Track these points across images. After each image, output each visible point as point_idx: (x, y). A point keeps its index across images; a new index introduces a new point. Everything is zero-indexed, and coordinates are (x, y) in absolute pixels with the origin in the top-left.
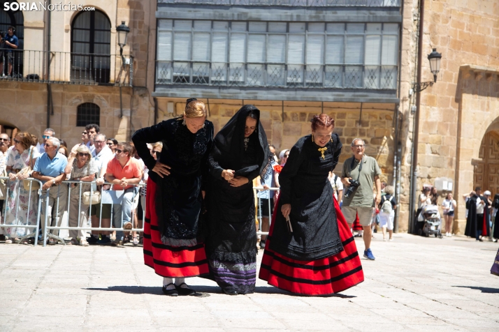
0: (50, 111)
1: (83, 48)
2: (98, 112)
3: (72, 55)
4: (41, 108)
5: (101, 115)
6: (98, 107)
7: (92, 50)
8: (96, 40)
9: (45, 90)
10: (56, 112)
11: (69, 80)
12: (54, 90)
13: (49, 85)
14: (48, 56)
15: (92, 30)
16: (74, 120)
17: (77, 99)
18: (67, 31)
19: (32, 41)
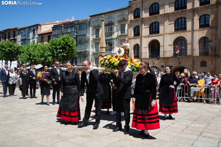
0: (194, 63)
1: (202, 47)
2: (206, 63)
3: (199, 49)
4: (191, 63)
5: (207, 64)
6: (206, 62)
7: (205, 47)
8: (206, 44)
9: (192, 59)
10: (195, 64)
11: (198, 55)
12: (194, 58)
13: (193, 57)
14: (193, 50)
15: (205, 42)
16: (200, 65)
17: (200, 60)
18: (198, 44)
19: (189, 47)
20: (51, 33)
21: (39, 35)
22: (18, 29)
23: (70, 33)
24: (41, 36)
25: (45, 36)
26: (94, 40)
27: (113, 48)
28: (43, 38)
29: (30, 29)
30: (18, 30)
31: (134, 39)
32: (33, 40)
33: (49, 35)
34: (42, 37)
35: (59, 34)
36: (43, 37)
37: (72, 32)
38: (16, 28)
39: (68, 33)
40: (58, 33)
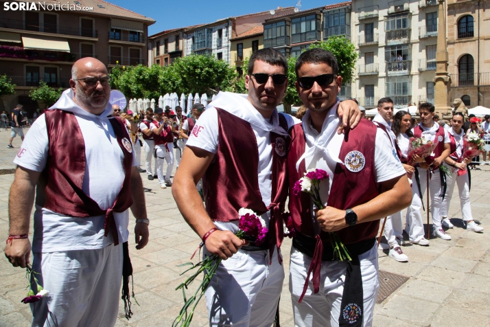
20: (261, 35)
21: (232, 41)
22: (185, 31)
23: (306, 33)
24: (236, 43)
25: (245, 42)
26: (361, 47)
27: (408, 63)
28: (240, 46)
29: (211, 30)
30: (186, 33)
31: (459, 42)
32: (219, 51)
33: (254, 40)
34: (253, 42)
35: (281, 37)
36: (242, 44)
37: (311, 31)
38: (182, 30)
39: (301, 34)
40: (278, 35)
